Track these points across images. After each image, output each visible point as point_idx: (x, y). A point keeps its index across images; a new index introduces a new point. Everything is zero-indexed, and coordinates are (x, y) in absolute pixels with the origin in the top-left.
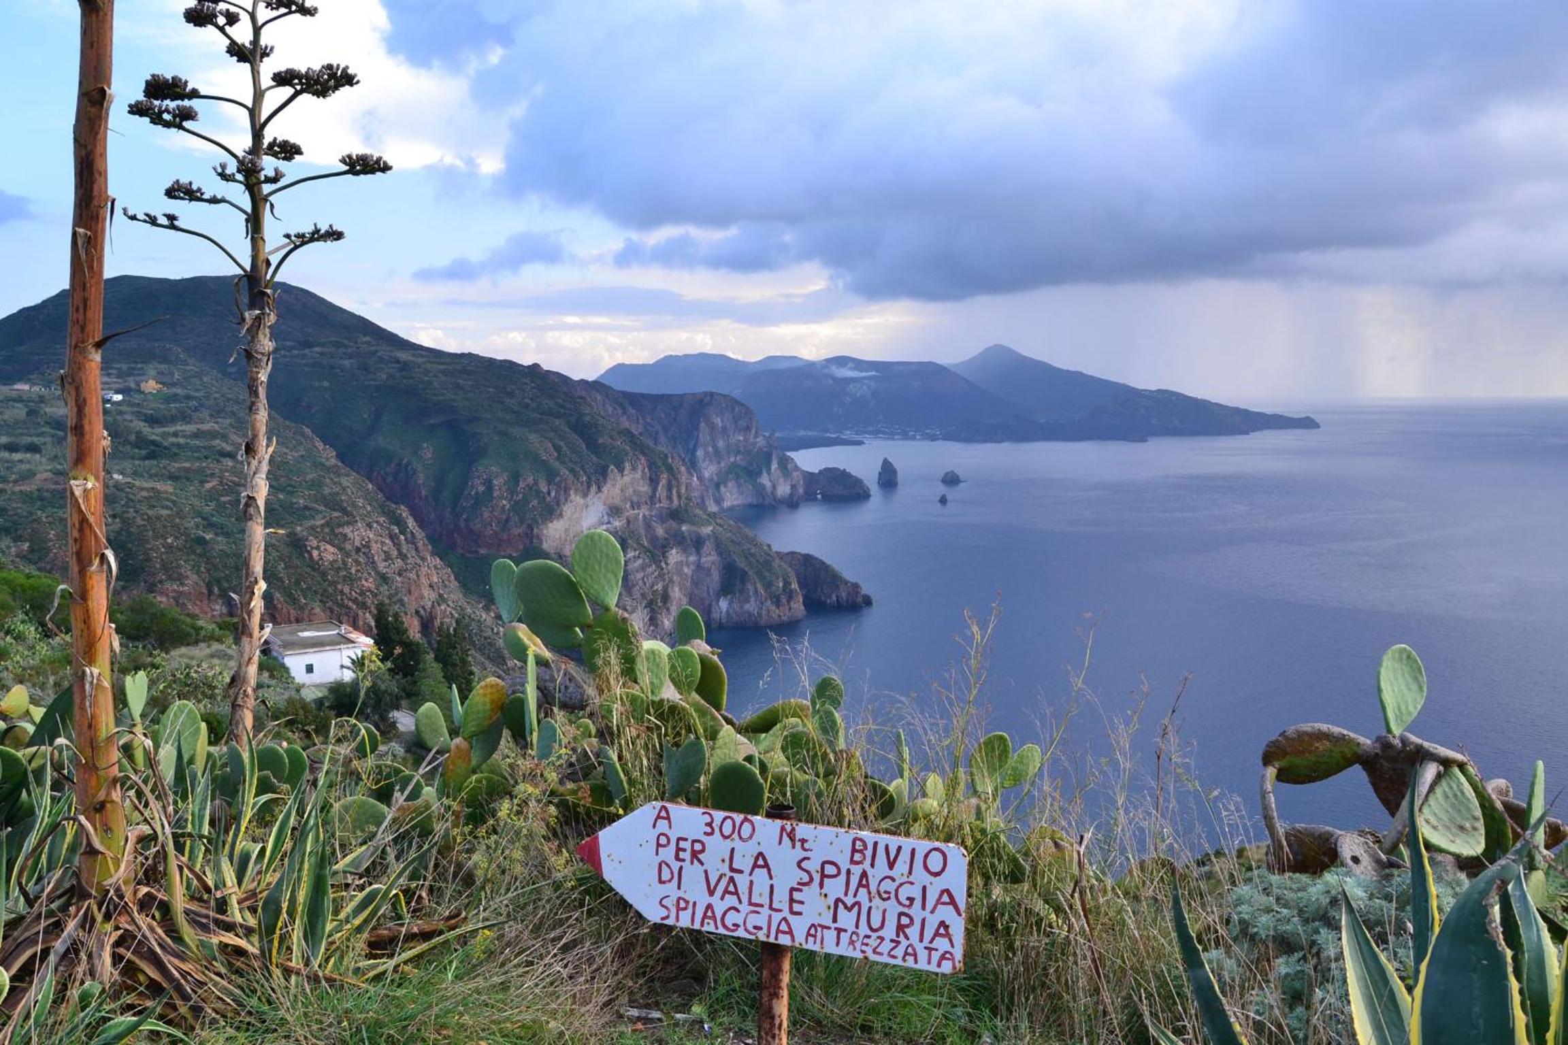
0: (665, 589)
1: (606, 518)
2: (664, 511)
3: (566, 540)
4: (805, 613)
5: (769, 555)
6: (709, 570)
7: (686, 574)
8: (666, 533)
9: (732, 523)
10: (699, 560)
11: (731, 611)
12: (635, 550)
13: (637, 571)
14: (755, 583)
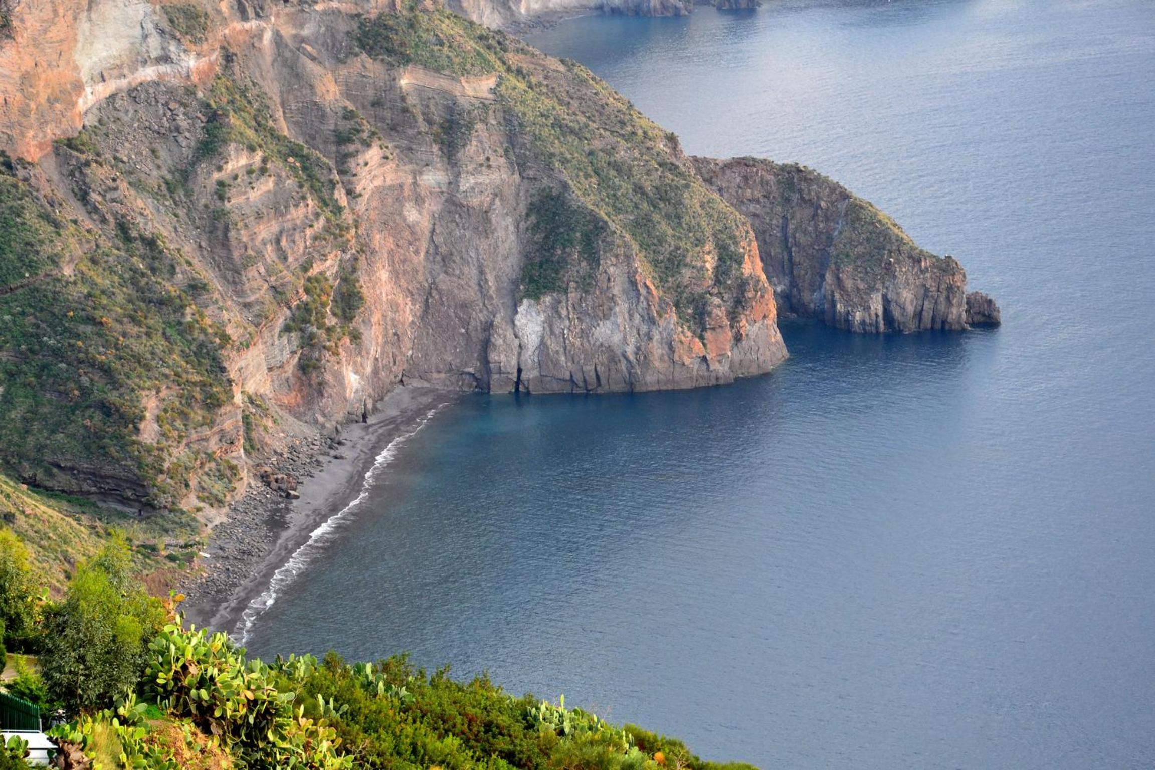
0: (348, 276)
1: (154, 41)
2: (343, 26)
3: (24, 112)
4: (785, 352)
5: (673, 168)
6: (486, 214)
7: (411, 228)
8: (348, 95)
9: (553, 63)
10: (453, 184)
11: (553, 345)
12: (252, 149)
13: (259, 216)
14: (628, 257)
